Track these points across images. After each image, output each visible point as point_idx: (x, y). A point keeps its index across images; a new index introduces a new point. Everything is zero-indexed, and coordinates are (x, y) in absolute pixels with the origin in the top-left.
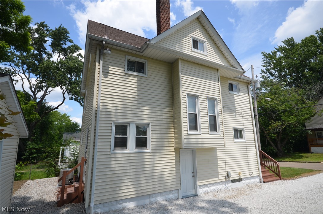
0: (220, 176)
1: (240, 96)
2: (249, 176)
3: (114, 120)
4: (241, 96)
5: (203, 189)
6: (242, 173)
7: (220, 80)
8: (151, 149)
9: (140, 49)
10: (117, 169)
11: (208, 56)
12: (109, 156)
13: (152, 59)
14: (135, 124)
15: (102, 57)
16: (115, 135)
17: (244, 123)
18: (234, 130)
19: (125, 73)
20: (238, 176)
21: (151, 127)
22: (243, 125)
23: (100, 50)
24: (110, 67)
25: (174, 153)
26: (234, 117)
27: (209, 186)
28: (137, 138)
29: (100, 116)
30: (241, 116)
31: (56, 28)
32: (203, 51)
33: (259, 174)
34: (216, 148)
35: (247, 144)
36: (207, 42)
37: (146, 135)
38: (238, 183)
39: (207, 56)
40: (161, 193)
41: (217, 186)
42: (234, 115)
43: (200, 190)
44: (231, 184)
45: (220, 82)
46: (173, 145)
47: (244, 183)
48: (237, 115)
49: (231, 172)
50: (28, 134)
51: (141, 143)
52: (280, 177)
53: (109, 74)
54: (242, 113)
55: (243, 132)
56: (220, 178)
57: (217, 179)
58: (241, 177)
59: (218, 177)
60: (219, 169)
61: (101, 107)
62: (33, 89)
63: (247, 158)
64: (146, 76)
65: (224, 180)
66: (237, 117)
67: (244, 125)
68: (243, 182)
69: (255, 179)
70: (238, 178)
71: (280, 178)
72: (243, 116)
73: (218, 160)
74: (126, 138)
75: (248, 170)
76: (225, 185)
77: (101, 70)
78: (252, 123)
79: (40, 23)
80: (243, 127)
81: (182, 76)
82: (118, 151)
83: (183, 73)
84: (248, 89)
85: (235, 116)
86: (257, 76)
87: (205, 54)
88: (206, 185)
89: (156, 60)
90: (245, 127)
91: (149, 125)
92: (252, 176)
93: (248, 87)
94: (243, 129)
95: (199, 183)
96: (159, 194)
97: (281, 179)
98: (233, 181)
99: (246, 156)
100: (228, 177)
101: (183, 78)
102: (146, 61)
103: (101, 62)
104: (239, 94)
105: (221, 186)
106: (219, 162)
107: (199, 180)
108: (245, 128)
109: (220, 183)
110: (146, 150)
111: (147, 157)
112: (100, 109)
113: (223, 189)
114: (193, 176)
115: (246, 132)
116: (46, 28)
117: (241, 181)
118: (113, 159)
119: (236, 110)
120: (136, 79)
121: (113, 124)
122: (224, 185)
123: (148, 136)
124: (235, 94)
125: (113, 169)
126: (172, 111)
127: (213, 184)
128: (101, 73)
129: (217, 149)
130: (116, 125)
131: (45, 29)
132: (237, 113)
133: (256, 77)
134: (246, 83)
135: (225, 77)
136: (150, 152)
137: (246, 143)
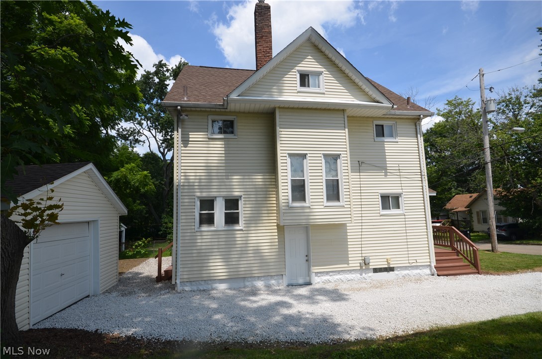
0: (350, 262)
1: (397, 142)
2: (408, 265)
3: (198, 194)
4: (399, 143)
5: (322, 277)
6: (392, 260)
7: (348, 126)
8: (244, 226)
9: (223, 105)
10: (203, 247)
11: (326, 93)
12: (194, 234)
13: (244, 113)
14: (223, 197)
15: (180, 124)
16: (200, 211)
17: (402, 185)
18: (381, 197)
19: (208, 138)
20: (386, 263)
21: (243, 199)
22: (401, 188)
23: (178, 116)
24: (190, 134)
25: (276, 231)
26: (384, 177)
27: (331, 274)
28: (226, 213)
29: (182, 191)
30: (399, 174)
31: (176, 66)
32: (319, 87)
33: (430, 262)
34: (346, 224)
35: (406, 217)
36: (324, 72)
37: (238, 210)
38: (385, 273)
39: (324, 94)
40: (259, 277)
41: (346, 276)
42: (383, 174)
43: (316, 278)
44: (371, 274)
45: (347, 130)
46: (275, 221)
47: (397, 275)
48: (388, 174)
49: (370, 258)
50: (127, 212)
51: (232, 219)
52: (478, 269)
53: (190, 143)
54: (399, 170)
55: (400, 199)
56: (350, 265)
57: (346, 266)
58: (391, 266)
59: (348, 264)
60: (349, 253)
61: (182, 181)
62: (162, 150)
63: (405, 237)
64: (236, 137)
65: (359, 268)
66: (388, 177)
67: (403, 188)
68: (396, 272)
69: (420, 269)
70: (386, 266)
71: (477, 271)
72: (401, 174)
73: (349, 240)
74: (213, 213)
75: (407, 256)
76: (361, 275)
77: (180, 139)
78: (421, 185)
79: (158, 63)
80: (401, 191)
81: (281, 131)
82: (205, 228)
83: (282, 126)
84: (416, 129)
85: (386, 175)
86: (491, 88)
87: (321, 91)
88: (327, 273)
89: (249, 113)
90: (404, 191)
91: (241, 197)
92: (413, 264)
93: (416, 126)
94: (400, 194)
95: (315, 269)
96: (257, 278)
97: (478, 273)
98: (376, 270)
99: (405, 234)
100: (365, 264)
101: (282, 133)
102: (235, 117)
103: (180, 130)
104: (397, 140)
105: (354, 275)
106: (349, 243)
107: (314, 266)
108: (404, 193)
109: (350, 271)
110: (237, 227)
111: (239, 235)
112: (182, 184)
113: (356, 279)
114: (307, 261)
115: (405, 199)
116: (166, 67)
117: (393, 271)
118: (199, 237)
119: (388, 165)
120: (223, 143)
121: (196, 199)
122: (359, 275)
123: (240, 211)
124: (386, 140)
125: (198, 248)
126: (273, 177)
127: (339, 272)
128: (180, 142)
129: (348, 225)
130: (200, 200)
131: (165, 69)
132: (388, 171)
133: (490, 90)
134: (414, 119)
135: (368, 117)
136: (242, 230)
137: (405, 215)
